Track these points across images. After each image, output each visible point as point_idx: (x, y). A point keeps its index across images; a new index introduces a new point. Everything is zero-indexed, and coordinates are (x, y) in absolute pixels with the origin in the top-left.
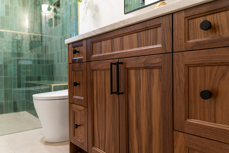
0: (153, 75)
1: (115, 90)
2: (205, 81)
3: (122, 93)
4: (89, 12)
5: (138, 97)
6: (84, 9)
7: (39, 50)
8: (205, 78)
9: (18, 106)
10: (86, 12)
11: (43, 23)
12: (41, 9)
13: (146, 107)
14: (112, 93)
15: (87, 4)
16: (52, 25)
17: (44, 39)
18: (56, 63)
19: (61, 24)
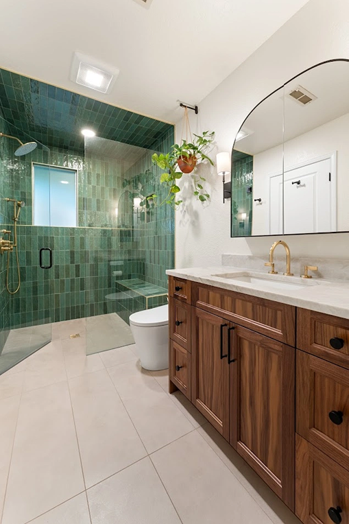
0: (271, 359)
1: (225, 352)
2: (334, 397)
3: (233, 361)
4: (187, 216)
5: (252, 373)
6: (181, 211)
7: (129, 245)
8: (334, 394)
9: (108, 307)
10: (184, 216)
11: (135, 215)
12: (133, 201)
13: (263, 388)
14: (222, 357)
15: (185, 208)
16: (144, 219)
17: (135, 233)
18: (147, 262)
19: (154, 222)
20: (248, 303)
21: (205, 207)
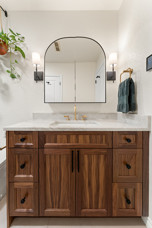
0: (100, 158)
20: (87, 136)
21: (15, 83)
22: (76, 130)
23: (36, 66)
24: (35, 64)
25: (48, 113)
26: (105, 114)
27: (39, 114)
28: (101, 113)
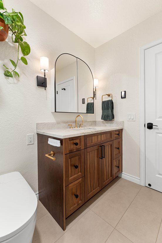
21: (10, 83)
22: (103, 132)
23: (44, 71)
24: (43, 70)
25: (53, 123)
26: (90, 121)
27: (44, 124)
28: (89, 121)
